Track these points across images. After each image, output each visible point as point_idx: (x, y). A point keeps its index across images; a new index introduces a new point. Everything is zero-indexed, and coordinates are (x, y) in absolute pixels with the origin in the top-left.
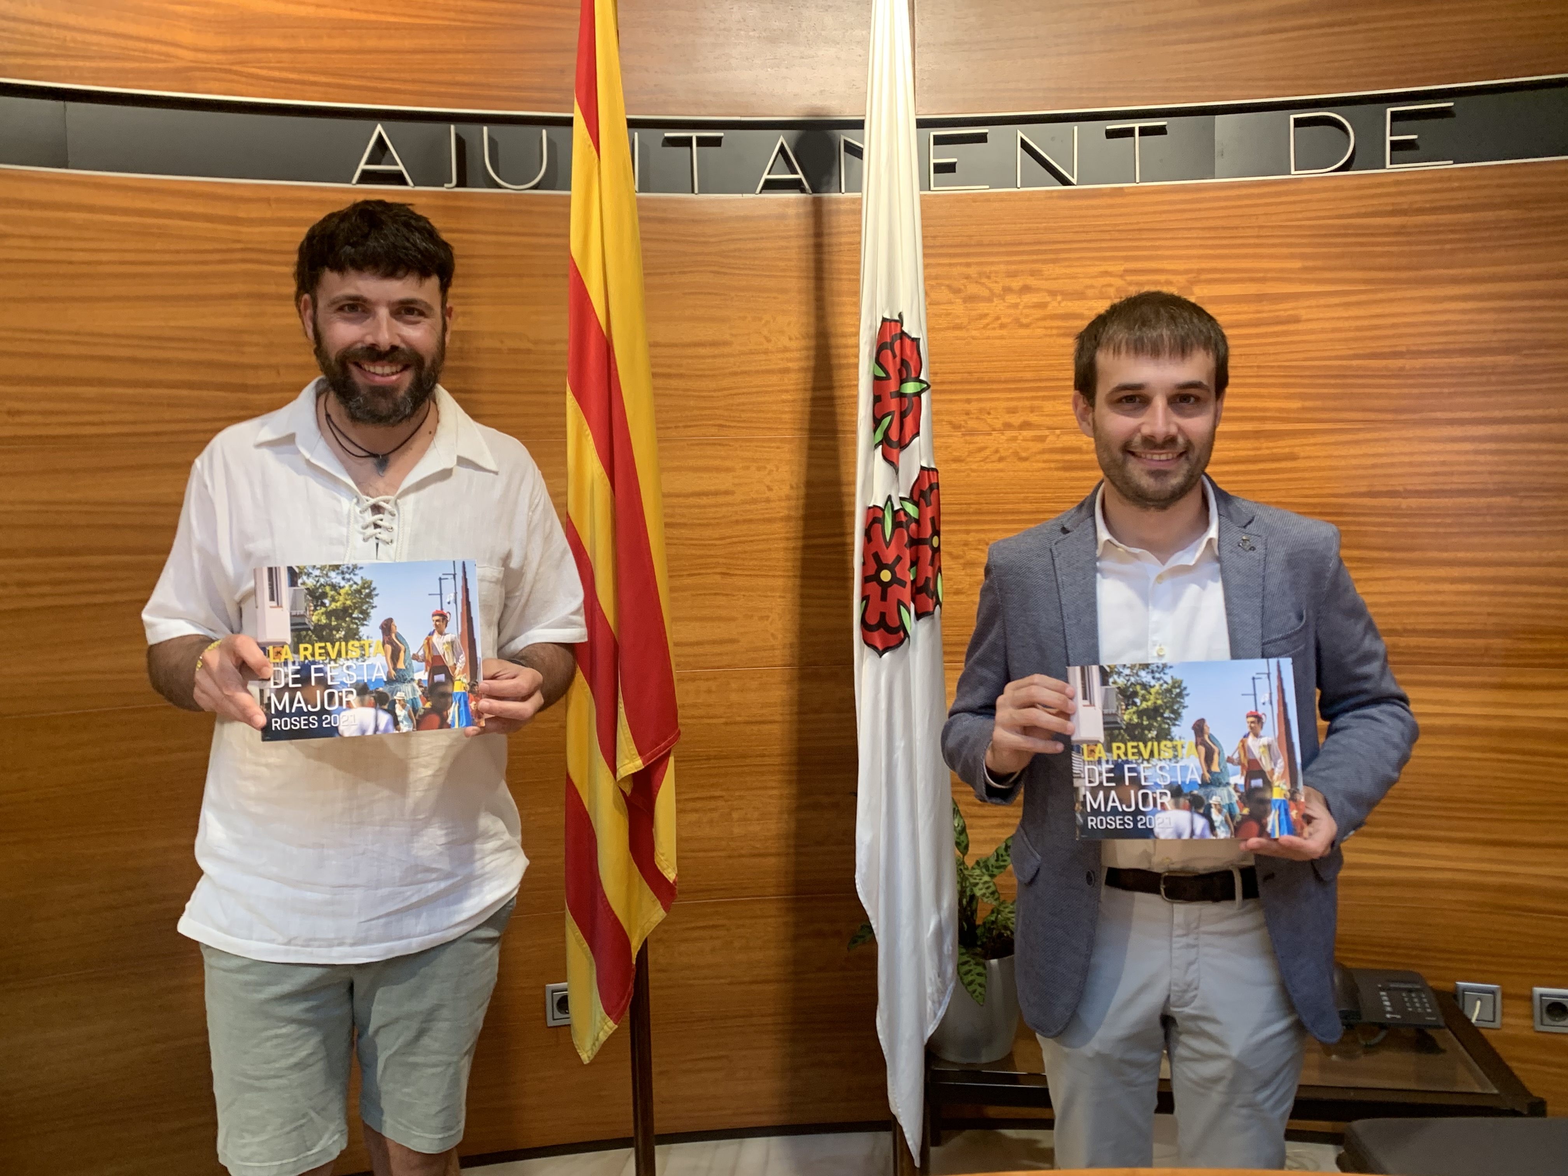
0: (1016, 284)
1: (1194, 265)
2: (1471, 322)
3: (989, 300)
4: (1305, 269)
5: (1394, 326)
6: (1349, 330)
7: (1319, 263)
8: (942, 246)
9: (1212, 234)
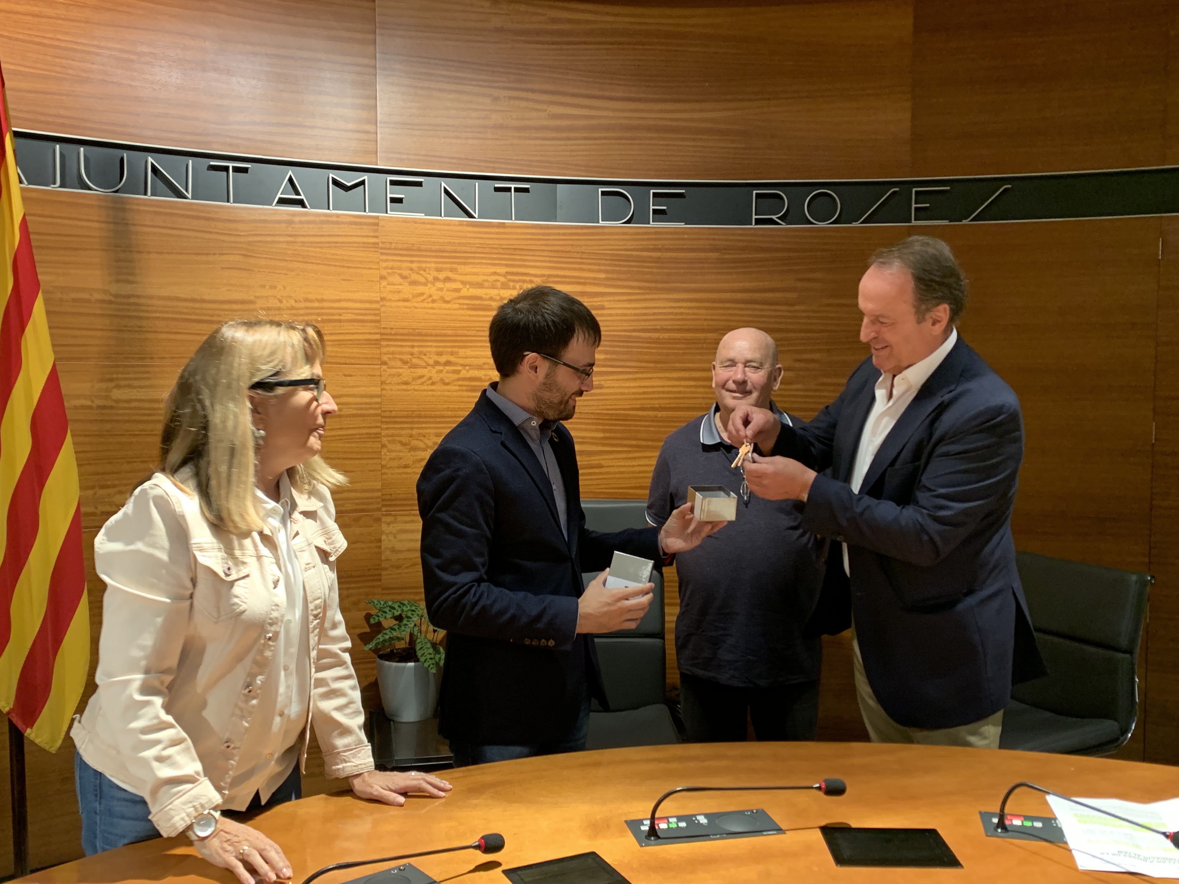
0: (442, 275)
1: (547, 272)
2: (694, 314)
3: (425, 284)
4: (607, 279)
5: (654, 314)
6: (631, 315)
7: (615, 276)
8: (395, 249)
9: (557, 254)
